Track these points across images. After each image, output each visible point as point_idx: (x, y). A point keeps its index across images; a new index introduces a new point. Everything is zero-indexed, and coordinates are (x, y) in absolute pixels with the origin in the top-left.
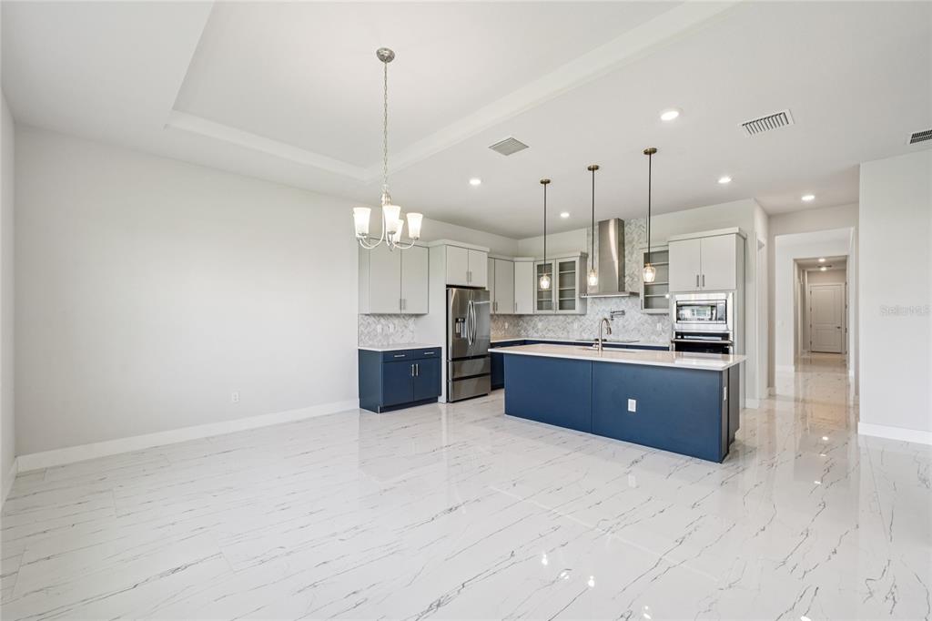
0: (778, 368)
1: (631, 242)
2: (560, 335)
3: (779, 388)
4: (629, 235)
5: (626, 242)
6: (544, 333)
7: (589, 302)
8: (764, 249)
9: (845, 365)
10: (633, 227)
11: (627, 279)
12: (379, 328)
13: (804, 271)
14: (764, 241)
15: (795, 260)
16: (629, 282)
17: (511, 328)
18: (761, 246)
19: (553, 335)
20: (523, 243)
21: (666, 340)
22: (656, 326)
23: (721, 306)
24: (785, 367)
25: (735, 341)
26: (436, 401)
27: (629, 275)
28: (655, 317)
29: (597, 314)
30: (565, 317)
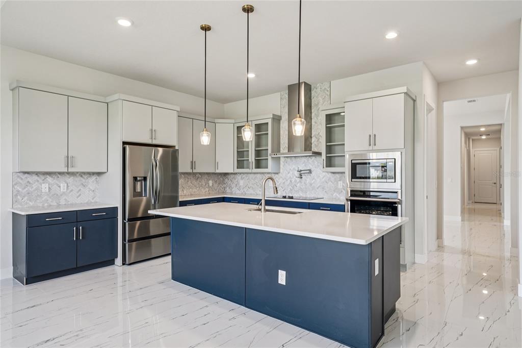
0: (446, 218)
1: (317, 105)
3: (447, 240)
4: (315, 98)
5: (312, 105)
6: (245, 190)
7: (282, 160)
8: (434, 112)
9: (500, 214)
10: (319, 90)
11: (313, 140)
12: (45, 187)
13: (469, 139)
14: (433, 105)
15: (462, 128)
16: (315, 143)
17: (216, 185)
18: (430, 110)
19: (251, 191)
20: (228, 107)
21: (342, 198)
22: (337, 183)
23: (390, 164)
24: (453, 216)
25: (404, 199)
26: (113, 263)
27: (315, 136)
28: (337, 175)
29: (289, 173)
30: (263, 175)
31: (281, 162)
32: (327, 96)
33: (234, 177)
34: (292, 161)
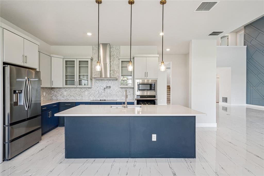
2: (78, 98)
4: (112, 52)
6: (68, 97)
17: (47, 95)
19: (72, 98)
28: (123, 89)
29: (98, 88)
30: (81, 89)
31: (93, 82)
32: (118, 52)
33: (59, 90)
34: (100, 82)
